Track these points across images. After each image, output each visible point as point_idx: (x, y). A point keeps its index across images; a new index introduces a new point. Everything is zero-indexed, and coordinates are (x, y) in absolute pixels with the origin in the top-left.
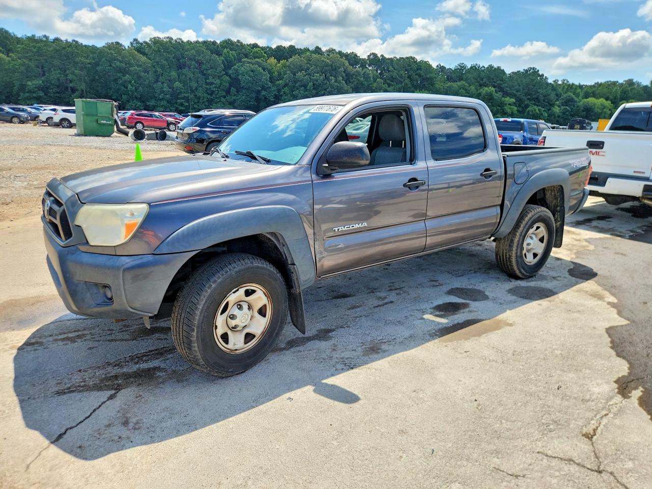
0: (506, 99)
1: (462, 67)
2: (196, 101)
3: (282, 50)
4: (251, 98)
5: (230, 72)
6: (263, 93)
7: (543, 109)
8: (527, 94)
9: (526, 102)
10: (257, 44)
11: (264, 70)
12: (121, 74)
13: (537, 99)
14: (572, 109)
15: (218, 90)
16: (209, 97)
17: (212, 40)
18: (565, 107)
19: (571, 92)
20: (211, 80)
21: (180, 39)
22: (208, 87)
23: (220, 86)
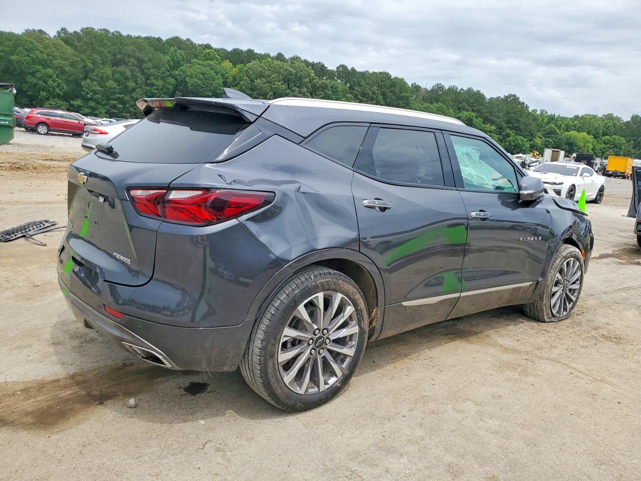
0: (486, 125)
1: (439, 87)
3: (239, 54)
7: (525, 140)
8: (508, 122)
9: (508, 131)
10: (210, 45)
11: (217, 74)
12: (41, 67)
13: (519, 128)
14: (554, 141)
17: (157, 36)
18: (547, 139)
19: (553, 123)
20: (152, 80)
21: (118, 32)
22: (148, 88)
23: (162, 88)
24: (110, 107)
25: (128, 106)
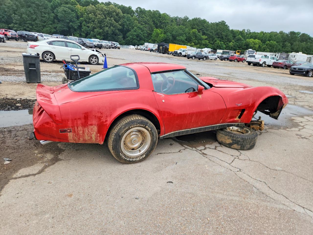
1: (186, 19)
2: (36, 26)
4: (65, 26)
5: (55, 11)
6: (71, 23)
7: (224, 43)
9: (216, 39)
11: (72, 11)
13: (222, 38)
14: (239, 44)
15: (48, 20)
16: (43, 24)
18: (236, 43)
19: (241, 35)
20: (44, 15)
22: (42, 18)
23: (49, 18)
24: (27, 27)
25: (34, 27)
